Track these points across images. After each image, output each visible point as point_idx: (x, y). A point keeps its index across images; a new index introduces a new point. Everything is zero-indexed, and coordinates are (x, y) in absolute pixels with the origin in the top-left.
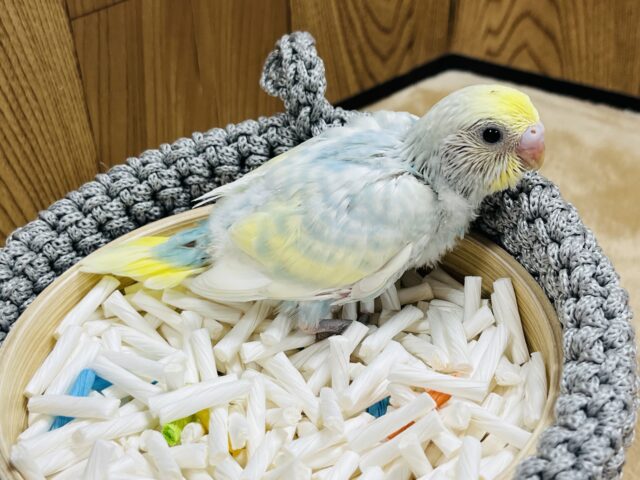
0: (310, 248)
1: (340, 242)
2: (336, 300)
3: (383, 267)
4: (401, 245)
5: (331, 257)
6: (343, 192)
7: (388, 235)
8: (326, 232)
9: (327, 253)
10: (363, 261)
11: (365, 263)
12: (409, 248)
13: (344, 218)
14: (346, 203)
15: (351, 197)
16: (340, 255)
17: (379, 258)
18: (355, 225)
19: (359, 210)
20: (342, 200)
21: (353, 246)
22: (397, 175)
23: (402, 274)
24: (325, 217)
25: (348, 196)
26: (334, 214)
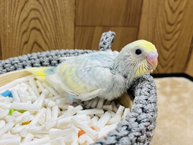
0: (74, 78)
1: (81, 79)
2: (75, 96)
3: (90, 92)
4: (97, 88)
5: (77, 82)
6: (89, 66)
7: (94, 83)
8: (79, 75)
9: (77, 81)
10: (85, 87)
11: (85, 88)
12: (99, 90)
13: (86, 73)
14: (88, 69)
15: (91, 68)
16: (79, 83)
17: (89, 88)
18: (87, 76)
19: (90, 72)
20: (87, 68)
21: (84, 82)
22: (106, 67)
23: (95, 97)
24: (81, 71)
25: (89, 67)
26: (84, 71)
